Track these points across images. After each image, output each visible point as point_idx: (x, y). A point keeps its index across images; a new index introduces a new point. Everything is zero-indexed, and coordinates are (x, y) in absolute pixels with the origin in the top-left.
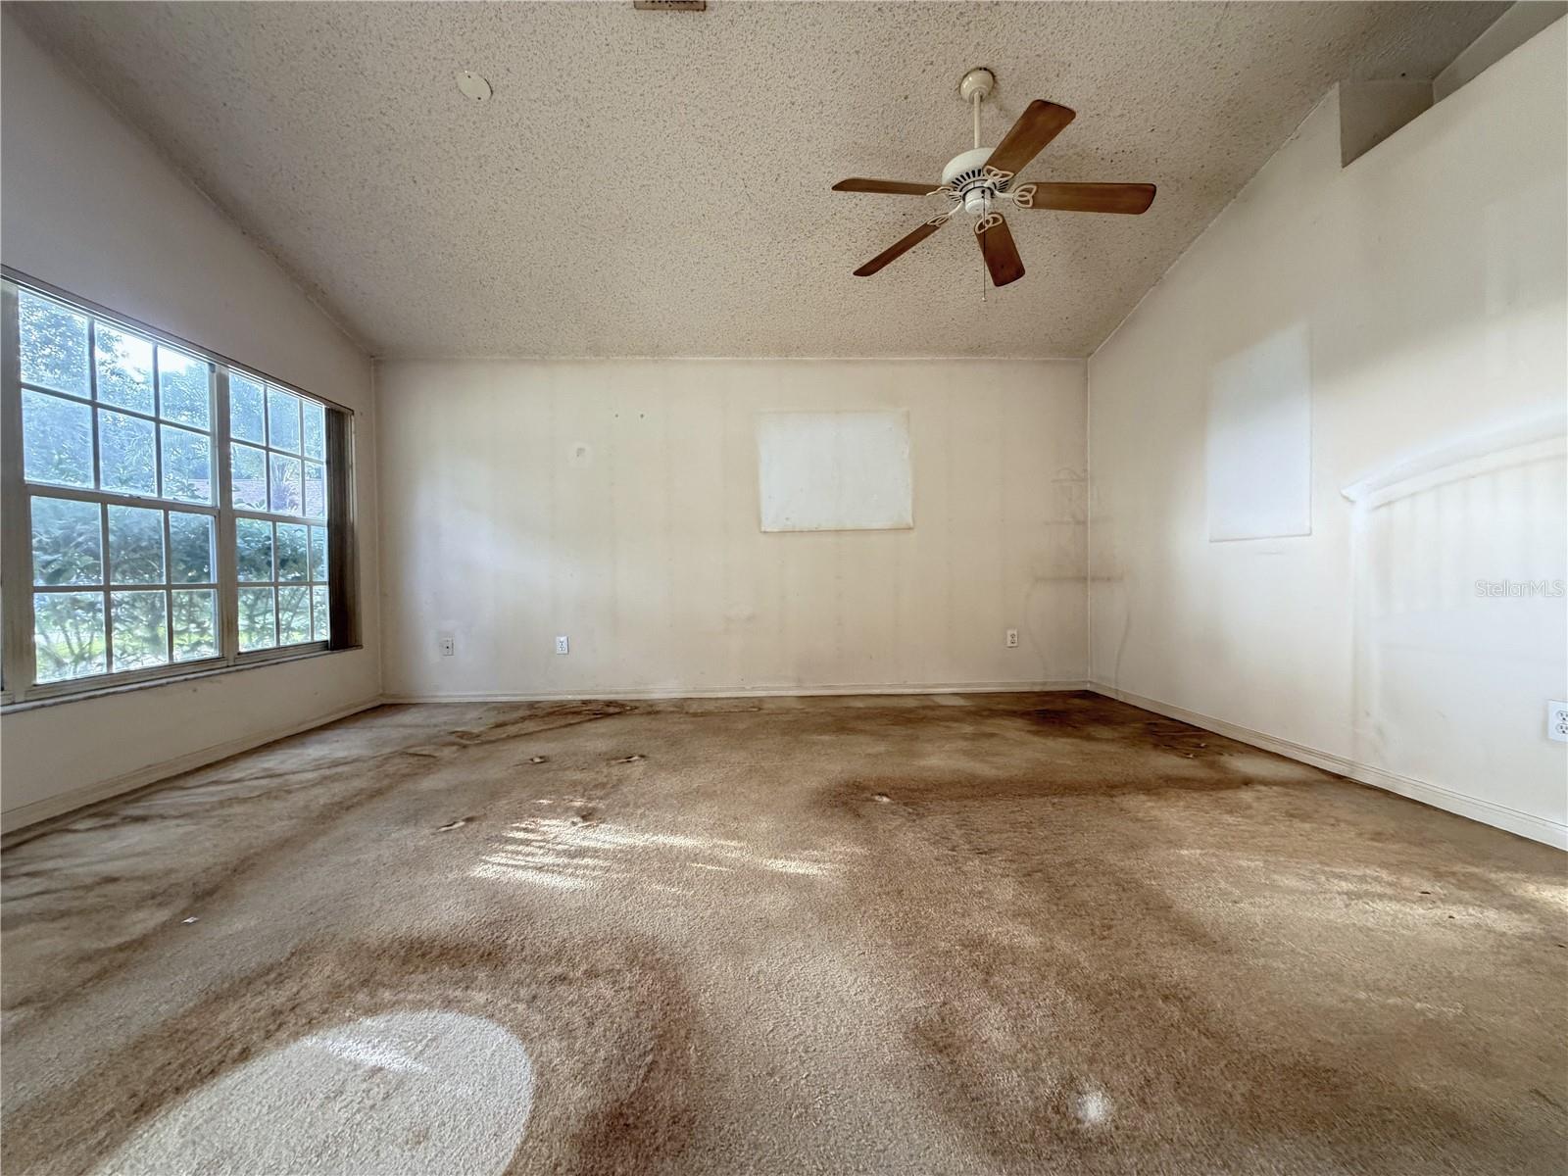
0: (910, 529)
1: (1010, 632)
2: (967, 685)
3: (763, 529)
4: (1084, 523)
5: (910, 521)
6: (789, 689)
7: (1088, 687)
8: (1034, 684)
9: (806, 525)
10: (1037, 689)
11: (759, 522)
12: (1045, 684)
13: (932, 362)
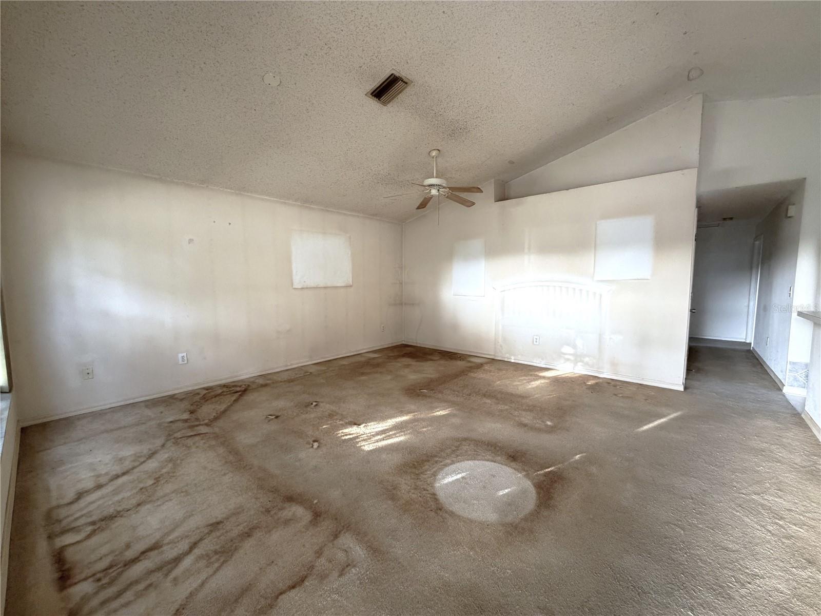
0: (351, 286)
1: (382, 326)
2: (373, 347)
3: (294, 287)
4: (402, 284)
5: (351, 284)
6: (308, 362)
7: (404, 343)
8: (389, 344)
9: (313, 285)
10: (390, 346)
11: (292, 284)
12: (392, 343)
13: (358, 216)
